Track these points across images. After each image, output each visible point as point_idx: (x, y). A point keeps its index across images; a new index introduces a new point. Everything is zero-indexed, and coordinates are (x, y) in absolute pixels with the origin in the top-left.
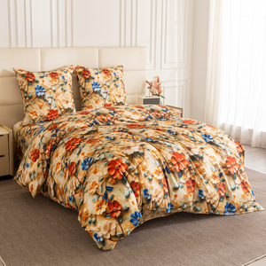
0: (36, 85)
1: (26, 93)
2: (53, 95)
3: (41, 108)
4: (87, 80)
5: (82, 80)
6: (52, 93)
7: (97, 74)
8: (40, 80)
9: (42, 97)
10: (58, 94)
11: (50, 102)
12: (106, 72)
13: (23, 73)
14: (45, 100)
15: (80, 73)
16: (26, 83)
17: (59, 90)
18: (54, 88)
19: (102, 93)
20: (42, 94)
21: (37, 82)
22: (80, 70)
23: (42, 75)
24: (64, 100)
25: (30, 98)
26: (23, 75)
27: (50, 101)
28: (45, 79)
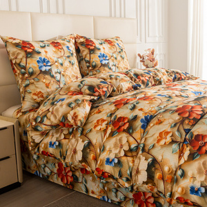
0: (37, 57)
1: (24, 68)
2: (61, 69)
3: (47, 86)
4: (92, 51)
5: (85, 52)
6: (60, 67)
7: (101, 44)
8: (42, 51)
9: (48, 73)
10: (67, 68)
11: (58, 78)
12: (109, 42)
13: (17, 41)
14: (53, 77)
15: (82, 44)
16: (22, 54)
17: (66, 64)
18: (60, 61)
19: (110, 66)
20: (48, 68)
21: (39, 53)
22: (82, 40)
23: (42, 44)
24: (73, 76)
25: (31, 74)
26: (17, 45)
27: (58, 76)
28: (47, 49)
